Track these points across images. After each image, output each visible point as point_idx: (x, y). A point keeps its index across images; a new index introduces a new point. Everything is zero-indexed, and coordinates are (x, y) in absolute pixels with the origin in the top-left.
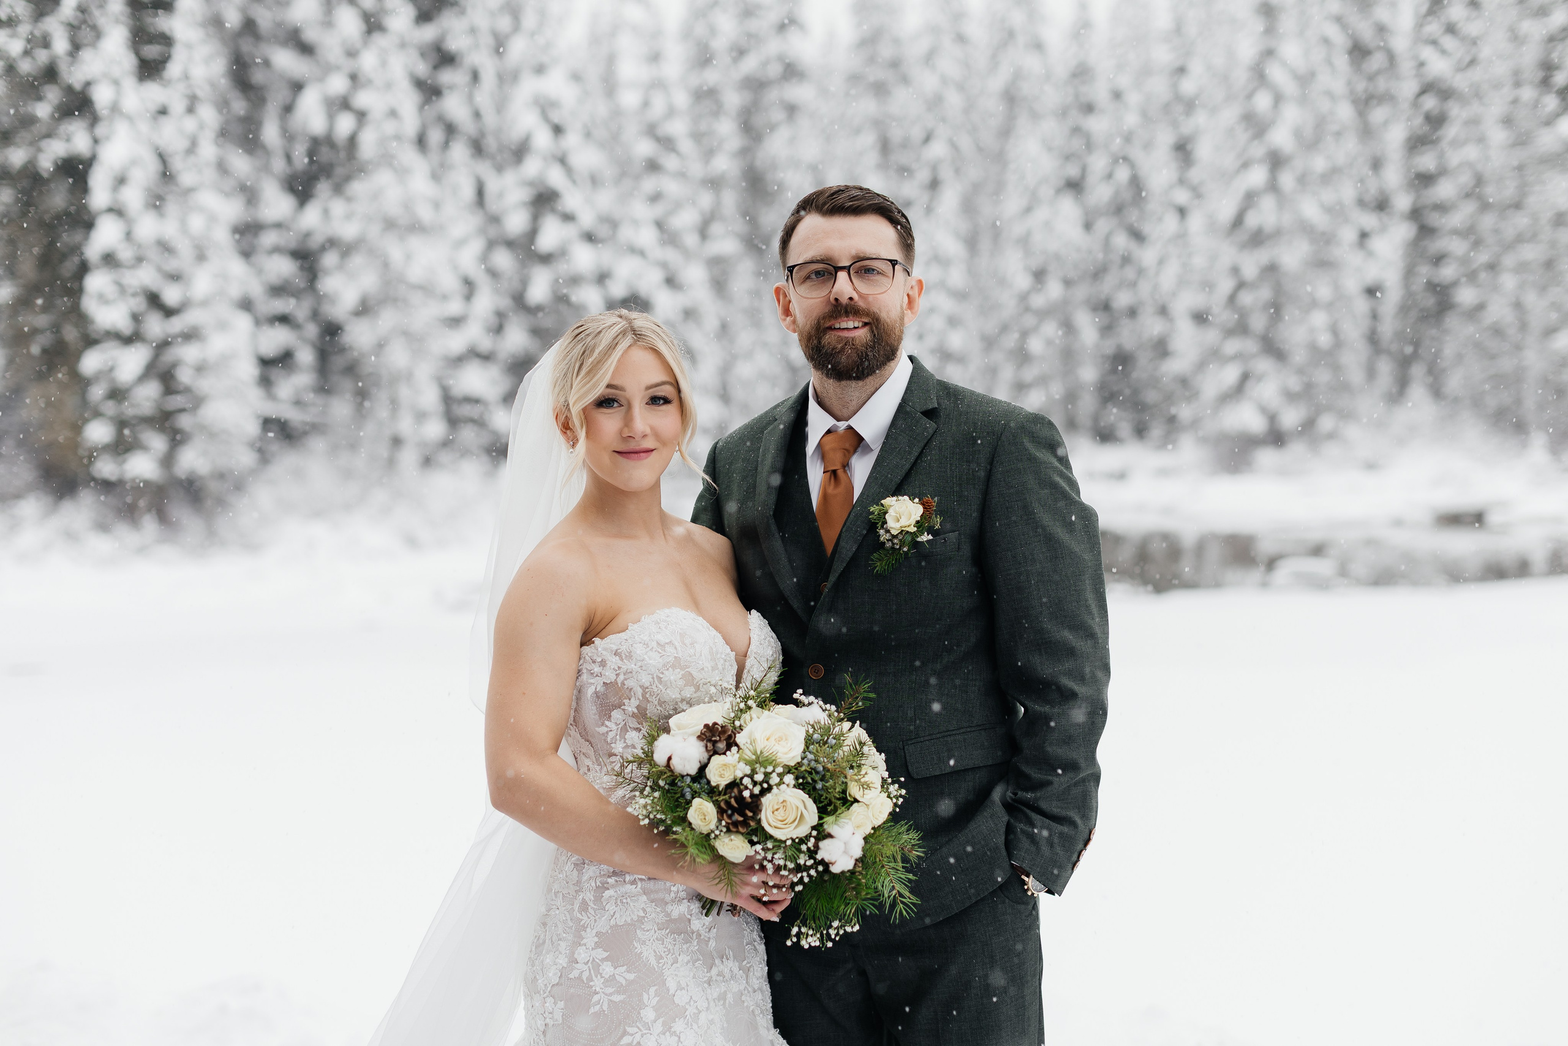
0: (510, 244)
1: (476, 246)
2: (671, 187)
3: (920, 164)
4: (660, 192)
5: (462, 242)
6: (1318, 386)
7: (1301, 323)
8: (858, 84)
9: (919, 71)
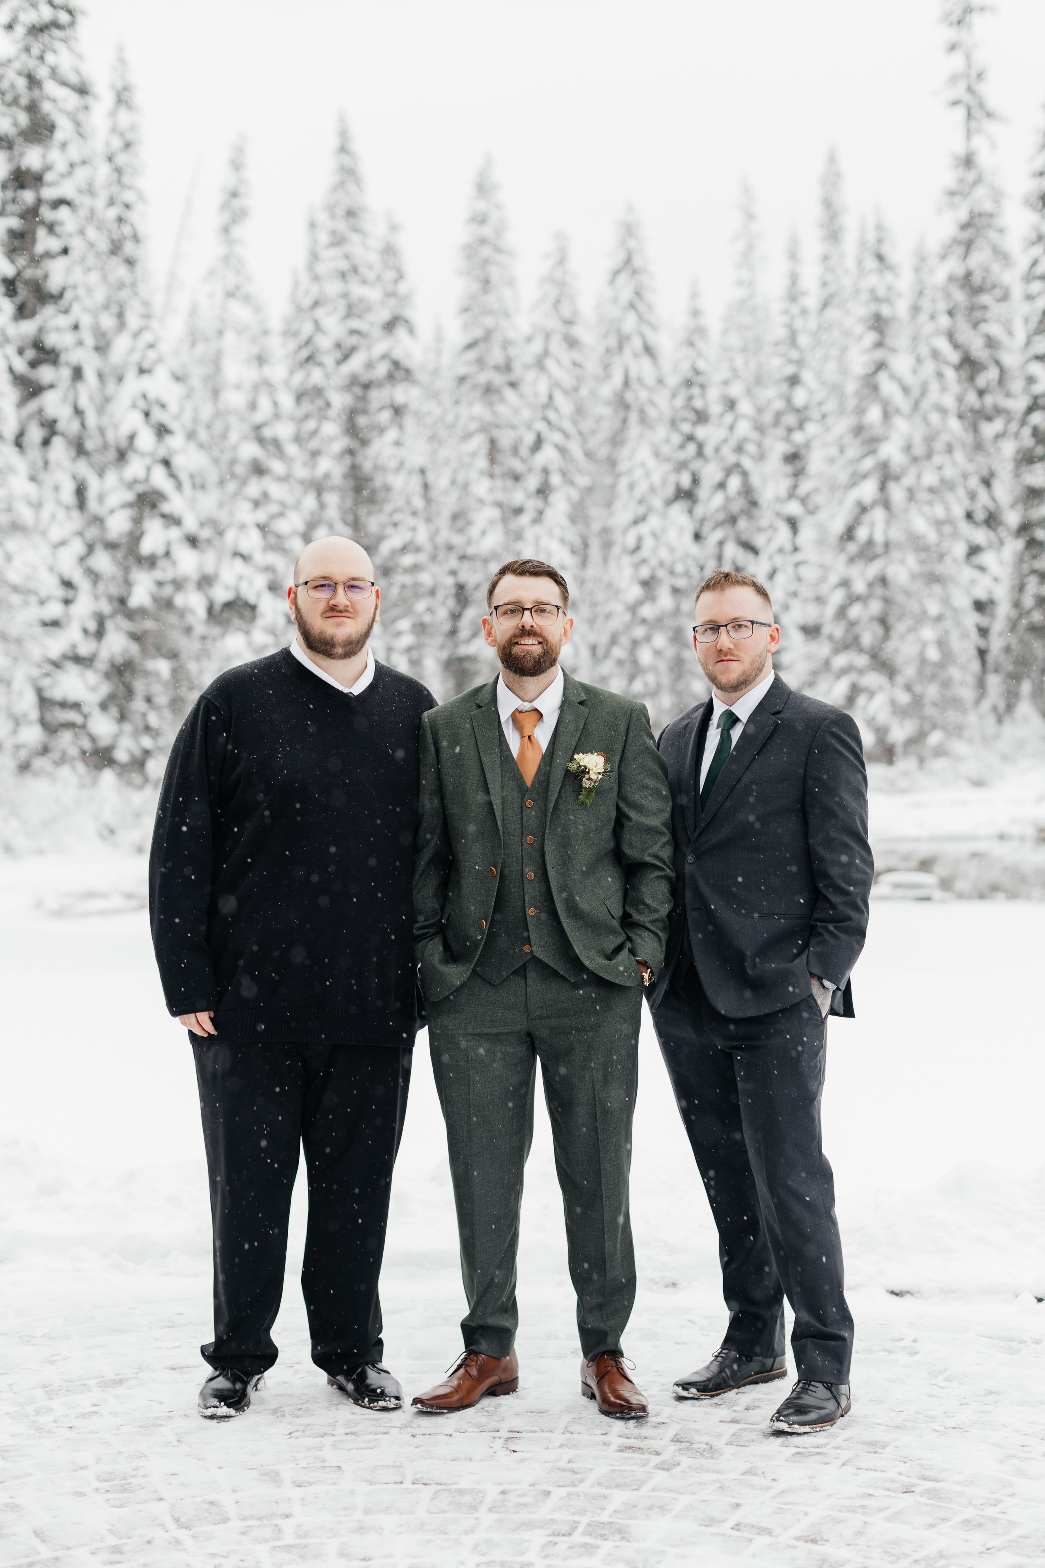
0: (111, 546)
1: (77, 547)
2: (277, 491)
3: (530, 470)
4: (265, 495)
5: (63, 543)
6: (927, 700)
7: (911, 637)
8: (466, 386)
9: (530, 376)
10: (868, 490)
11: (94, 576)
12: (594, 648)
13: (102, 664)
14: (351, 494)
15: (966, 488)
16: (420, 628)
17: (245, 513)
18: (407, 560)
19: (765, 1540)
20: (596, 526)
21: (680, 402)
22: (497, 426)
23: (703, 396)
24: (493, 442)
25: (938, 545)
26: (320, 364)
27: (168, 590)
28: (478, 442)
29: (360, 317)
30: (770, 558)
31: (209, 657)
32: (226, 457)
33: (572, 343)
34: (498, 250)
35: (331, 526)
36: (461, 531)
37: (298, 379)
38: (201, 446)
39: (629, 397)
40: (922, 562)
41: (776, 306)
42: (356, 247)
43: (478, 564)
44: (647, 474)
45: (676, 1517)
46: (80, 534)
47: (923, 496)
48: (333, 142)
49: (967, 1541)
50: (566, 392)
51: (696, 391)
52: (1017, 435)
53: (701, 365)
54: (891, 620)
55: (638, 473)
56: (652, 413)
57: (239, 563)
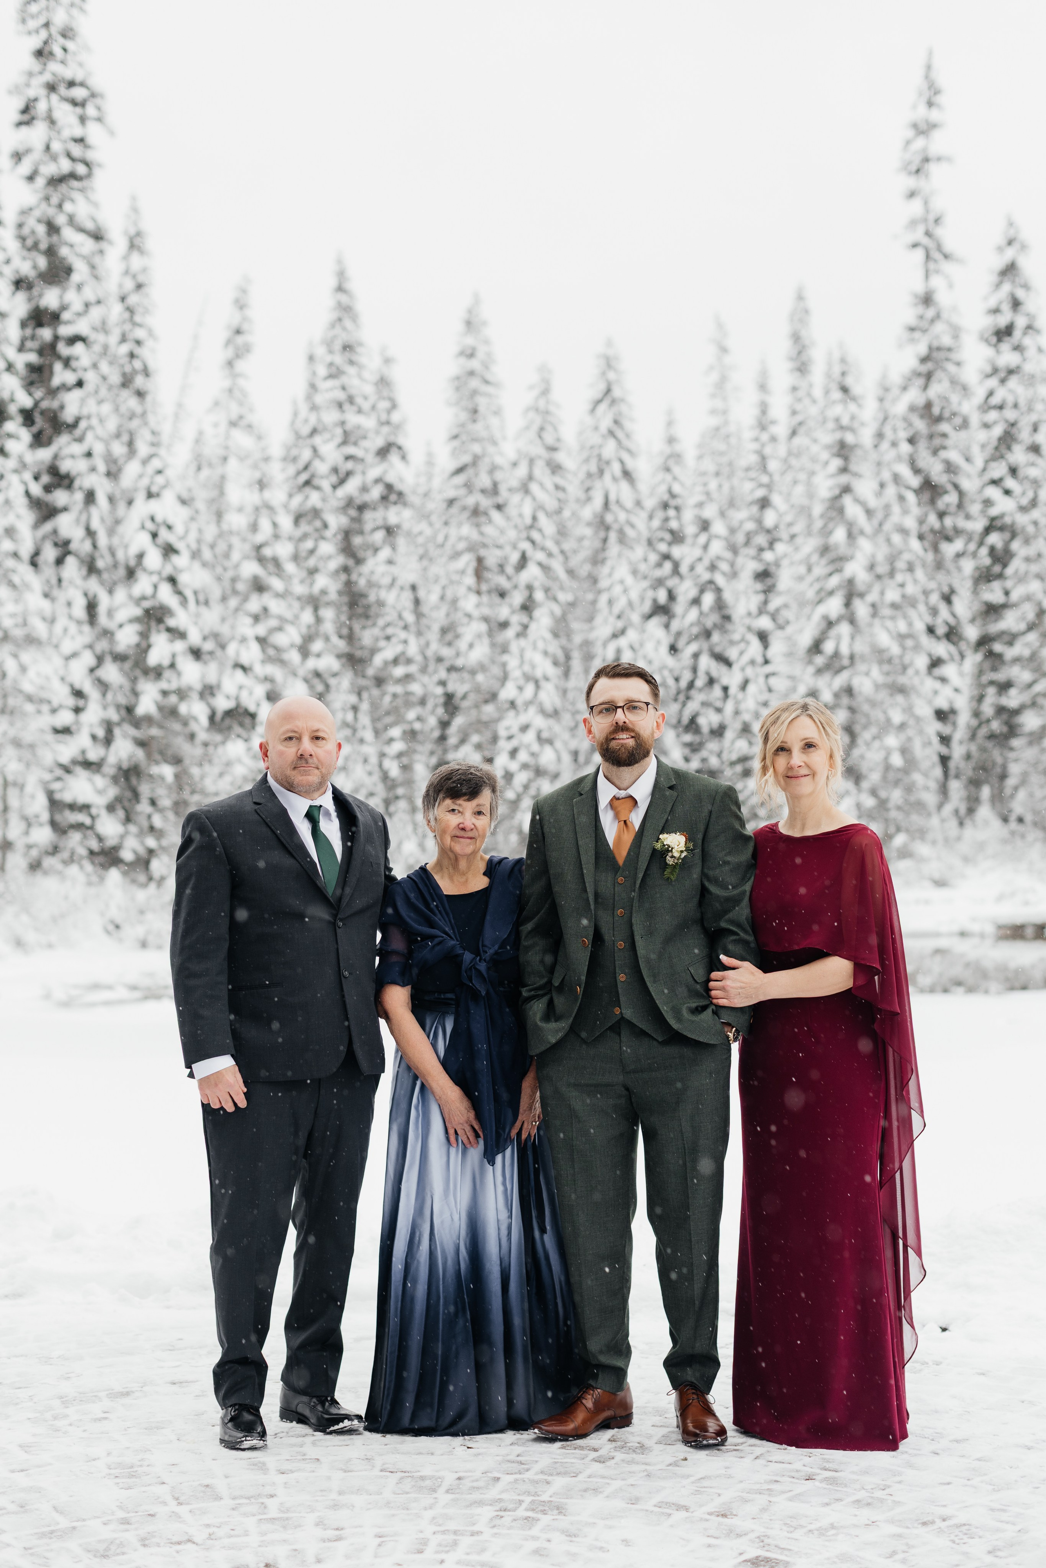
0: (119, 658)
1: (88, 659)
2: (276, 606)
3: (516, 587)
4: (265, 610)
5: (74, 655)
6: (891, 805)
7: (876, 744)
8: (454, 510)
9: (515, 499)
10: (834, 606)
11: (103, 686)
12: (575, 754)
13: (109, 769)
14: (345, 608)
15: (927, 604)
16: (411, 735)
17: (246, 628)
18: (399, 671)
19: (683, 1514)
20: (578, 639)
21: (656, 523)
22: (485, 546)
23: (678, 518)
24: (480, 560)
25: (901, 657)
26: (318, 488)
27: (173, 699)
28: (467, 561)
29: (355, 444)
30: (743, 669)
31: (210, 761)
32: (230, 574)
33: (555, 468)
34: (487, 382)
35: (327, 639)
36: (450, 644)
37: (297, 500)
38: (204, 565)
39: (609, 518)
40: (887, 674)
41: (748, 435)
42: (352, 378)
43: (466, 675)
44: (625, 591)
45: (607, 1497)
46: (90, 647)
47: (886, 612)
48: (333, 282)
49: (856, 1516)
50: (548, 515)
51: (671, 513)
52: (974, 555)
53: (677, 489)
54: (857, 728)
55: (617, 590)
56: (630, 532)
57: (239, 673)
